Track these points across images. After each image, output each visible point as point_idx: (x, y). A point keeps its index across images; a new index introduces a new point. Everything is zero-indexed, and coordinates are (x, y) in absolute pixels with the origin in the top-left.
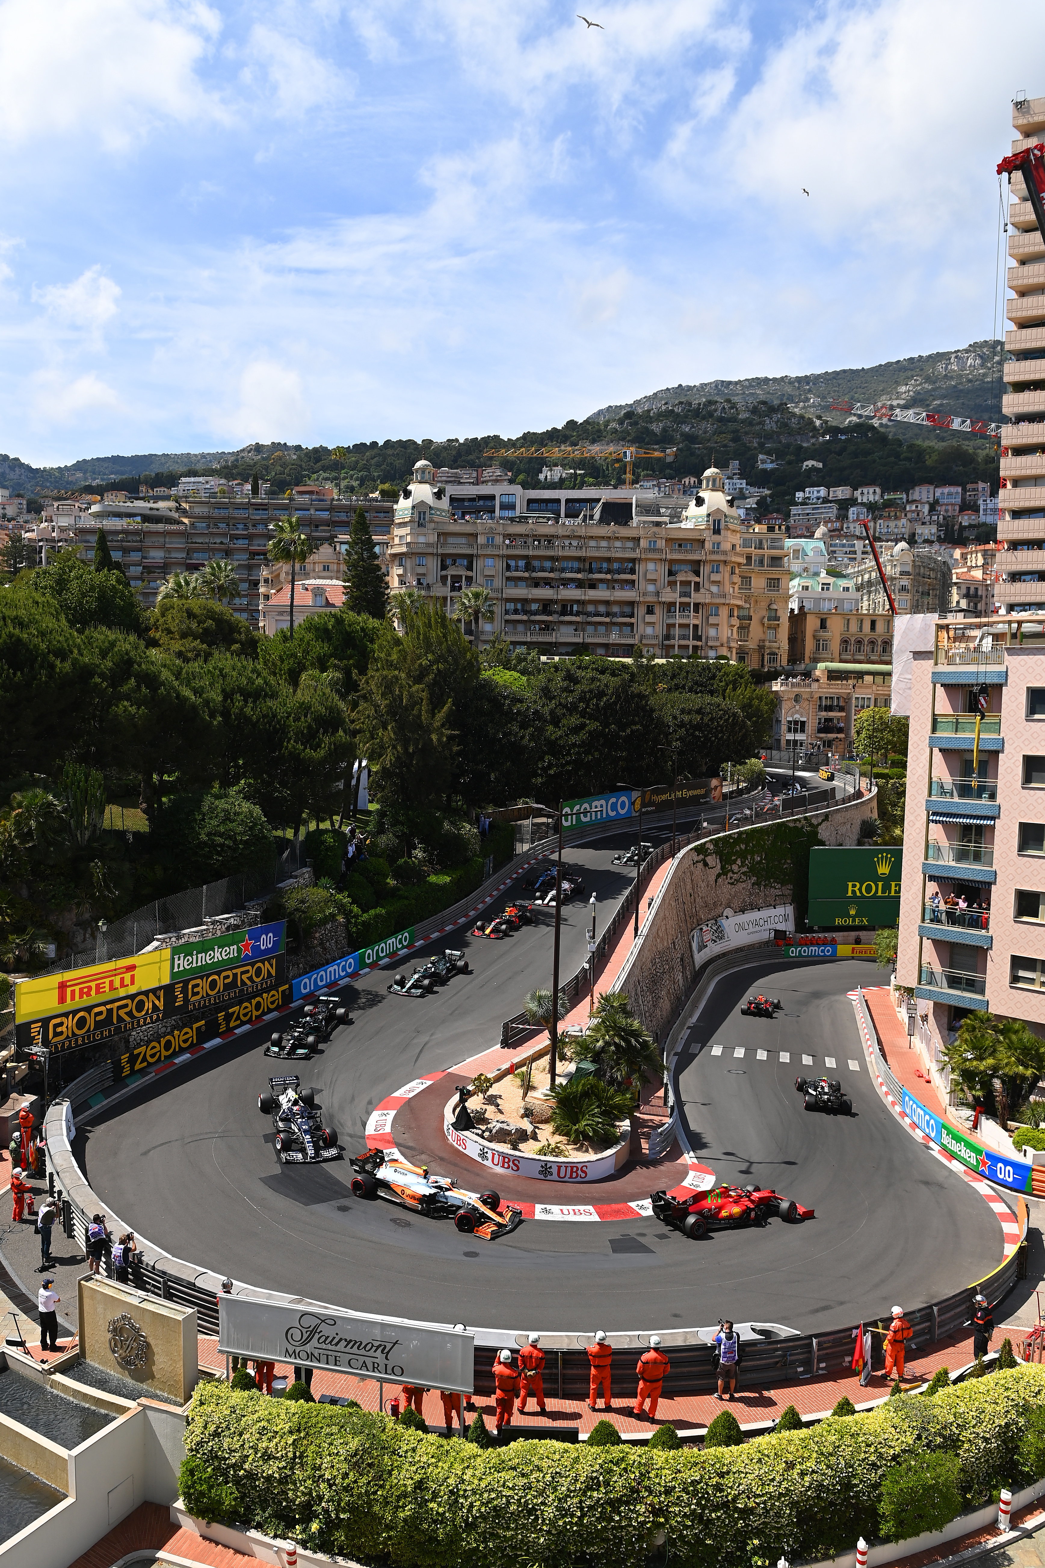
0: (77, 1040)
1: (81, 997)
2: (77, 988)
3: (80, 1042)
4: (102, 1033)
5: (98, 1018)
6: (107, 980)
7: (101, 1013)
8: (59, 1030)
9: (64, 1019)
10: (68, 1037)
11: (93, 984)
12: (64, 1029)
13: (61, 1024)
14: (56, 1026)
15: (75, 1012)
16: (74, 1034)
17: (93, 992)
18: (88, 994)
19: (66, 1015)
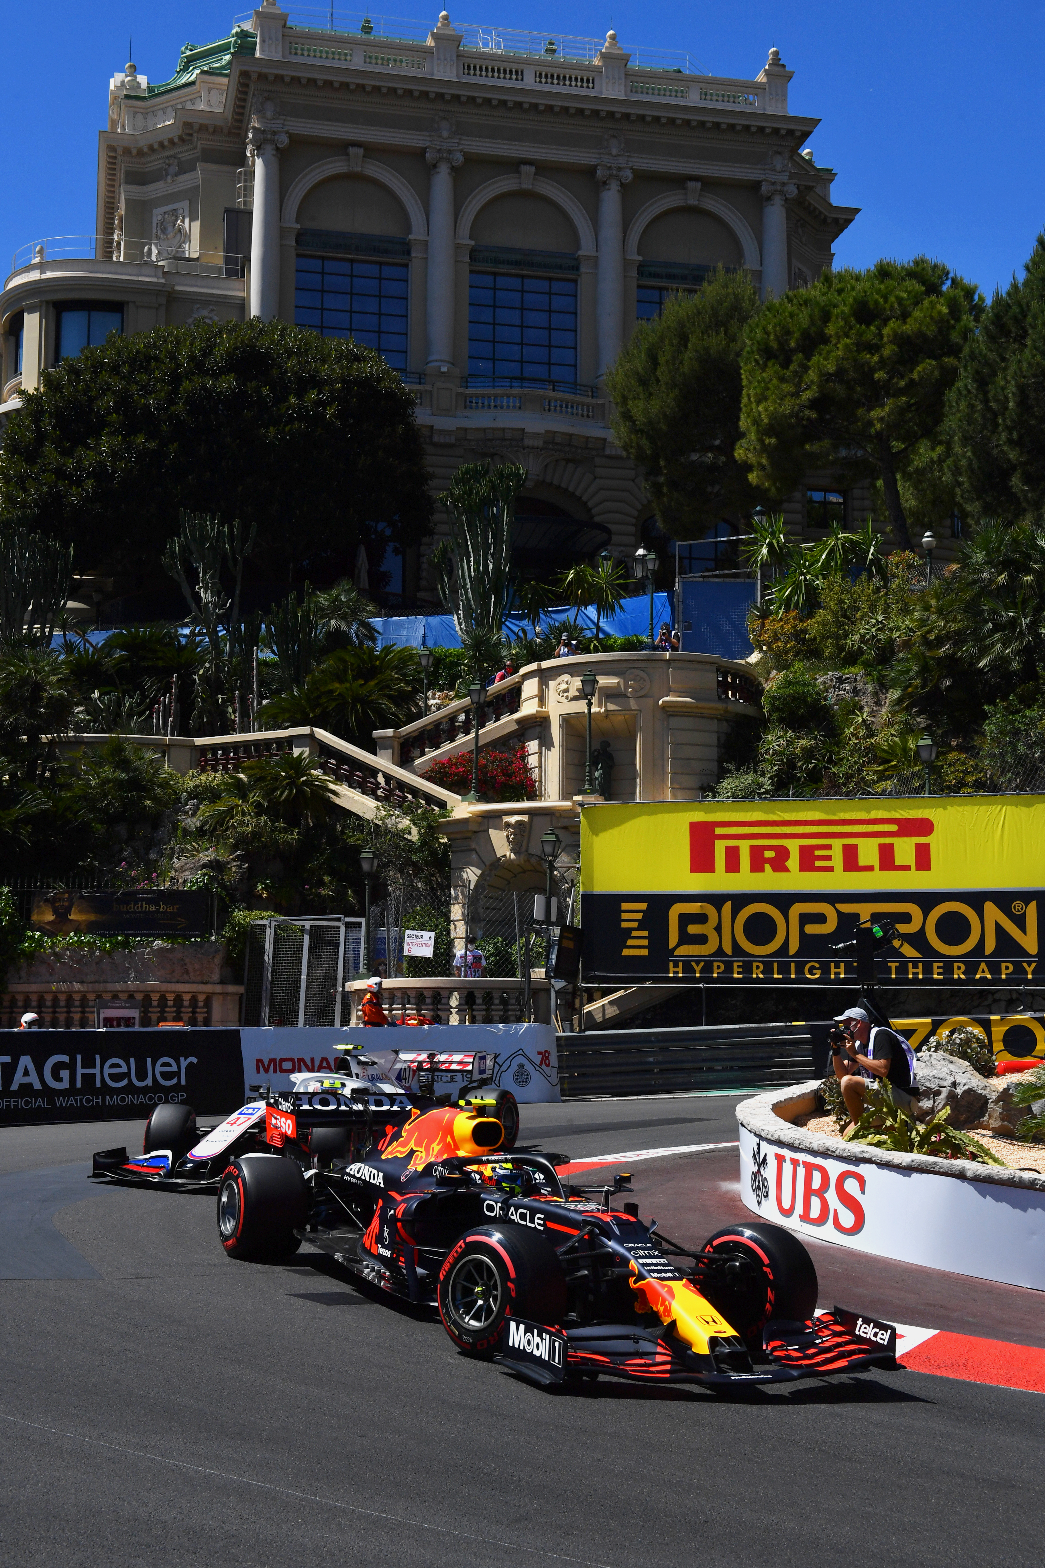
0: (747, 968)
1: (757, 866)
2: (745, 847)
3: (757, 974)
4: (825, 968)
5: (810, 929)
6: (837, 845)
7: (821, 919)
8: (693, 929)
9: (710, 910)
10: (720, 952)
11: (794, 846)
12: (707, 929)
13: (701, 918)
14: (685, 920)
15: (740, 900)
16: (737, 949)
17: (793, 862)
18: (779, 864)
19: (716, 900)
